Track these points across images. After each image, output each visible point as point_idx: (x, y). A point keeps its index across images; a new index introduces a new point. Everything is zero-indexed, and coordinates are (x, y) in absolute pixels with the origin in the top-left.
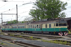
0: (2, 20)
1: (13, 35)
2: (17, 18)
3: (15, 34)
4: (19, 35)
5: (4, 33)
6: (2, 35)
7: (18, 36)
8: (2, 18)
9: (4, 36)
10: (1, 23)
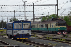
0: (34, 15)
1: (51, 38)
2: (58, 10)
3: (55, 37)
4: (61, 38)
5: (38, 35)
6: (34, 38)
7: (59, 39)
8: (33, 12)
9: (37, 40)
10: (32, 20)
